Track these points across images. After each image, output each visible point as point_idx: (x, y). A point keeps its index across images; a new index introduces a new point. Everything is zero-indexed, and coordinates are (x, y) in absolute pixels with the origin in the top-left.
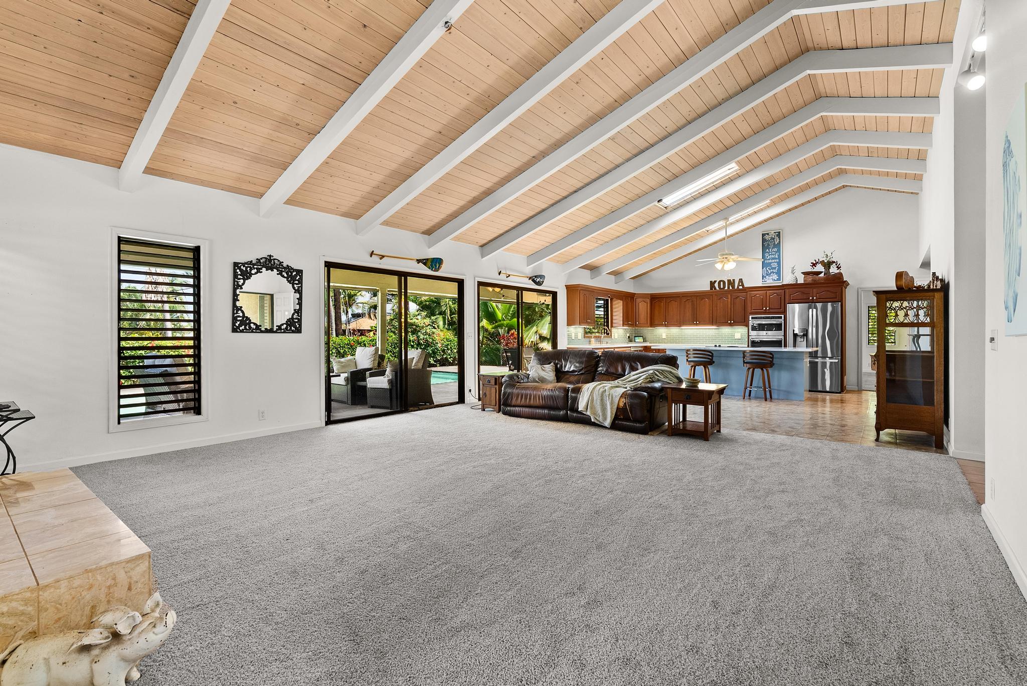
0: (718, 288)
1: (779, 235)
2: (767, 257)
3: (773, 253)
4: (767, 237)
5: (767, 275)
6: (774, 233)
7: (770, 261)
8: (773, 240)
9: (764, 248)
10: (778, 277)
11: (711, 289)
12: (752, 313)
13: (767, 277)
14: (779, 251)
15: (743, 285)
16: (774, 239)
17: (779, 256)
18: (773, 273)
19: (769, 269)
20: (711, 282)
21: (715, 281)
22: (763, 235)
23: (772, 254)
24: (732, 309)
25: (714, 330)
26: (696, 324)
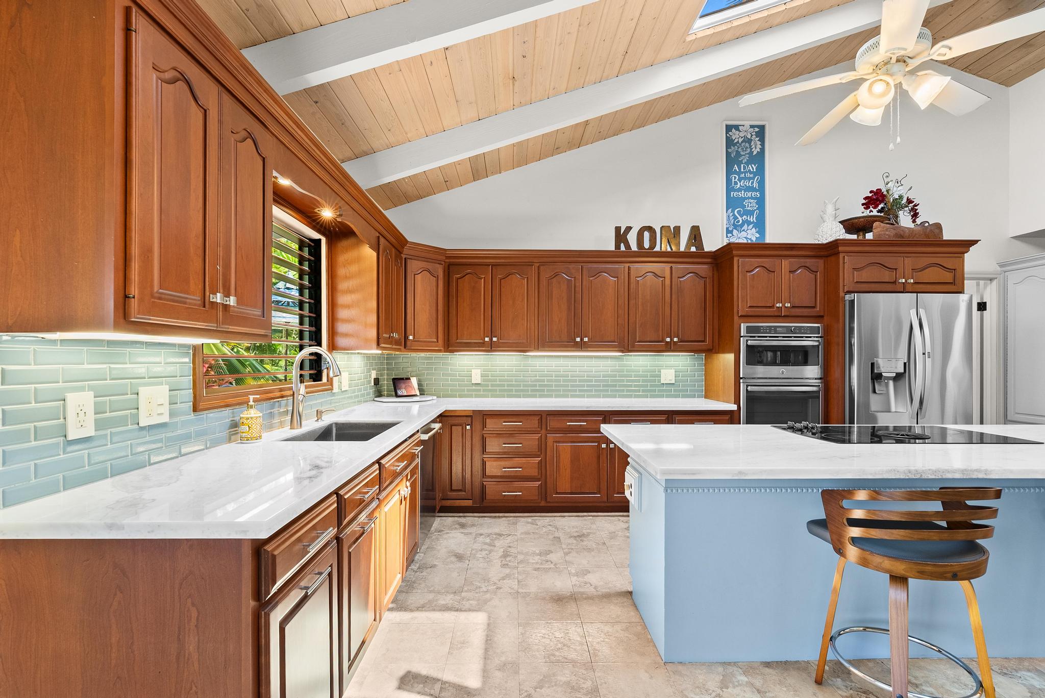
0: (634, 247)
1: (761, 132)
2: (736, 183)
3: (748, 175)
4: (735, 135)
5: (735, 227)
6: (752, 127)
7: (742, 194)
8: (747, 145)
9: (731, 161)
10: (758, 235)
11: (617, 246)
12: (746, 317)
13: (735, 232)
14: (761, 171)
15: (699, 245)
16: (749, 141)
17: (762, 183)
18: (749, 223)
19: (739, 212)
20: (618, 229)
21: (629, 229)
22: (729, 128)
23: (745, 178)
24: (675, 306)
25: (609, 362)
26: (582, 346)
